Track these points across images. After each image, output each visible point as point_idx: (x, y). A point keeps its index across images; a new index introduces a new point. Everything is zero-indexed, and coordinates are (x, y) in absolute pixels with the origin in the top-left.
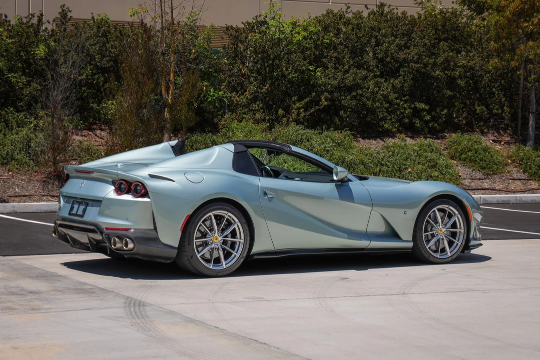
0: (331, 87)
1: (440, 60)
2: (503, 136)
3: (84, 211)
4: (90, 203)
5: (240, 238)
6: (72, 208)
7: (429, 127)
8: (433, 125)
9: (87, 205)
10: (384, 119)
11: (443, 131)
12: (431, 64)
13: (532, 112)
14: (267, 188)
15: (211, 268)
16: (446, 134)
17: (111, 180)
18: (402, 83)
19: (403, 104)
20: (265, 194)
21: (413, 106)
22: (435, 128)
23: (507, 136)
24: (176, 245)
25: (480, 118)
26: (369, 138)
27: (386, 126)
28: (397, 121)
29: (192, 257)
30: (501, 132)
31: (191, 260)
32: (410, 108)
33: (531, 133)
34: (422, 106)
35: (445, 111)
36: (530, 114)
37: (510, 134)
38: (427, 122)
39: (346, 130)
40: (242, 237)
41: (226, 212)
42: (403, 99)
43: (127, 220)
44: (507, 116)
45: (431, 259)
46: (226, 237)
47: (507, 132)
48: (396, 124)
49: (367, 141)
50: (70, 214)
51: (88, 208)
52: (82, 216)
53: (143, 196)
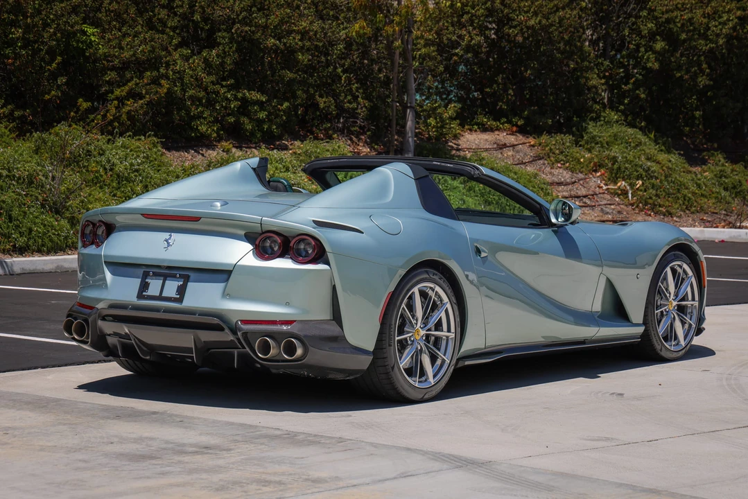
0: (119, 62)
1: (274, 20)
2: (358, 145)
3: (182, 291)
4: (192, 275)
5: (449, 331)
6: (144, 286)
7: (261, 130)
8: (270, 127)
9: (186, 279)
10: (199, 116)
11: (280, 138)
12: (262, 27)
13: (411, 107)
14: (477, 241)
15: (417, 385)
16: (286, 143)
17: (243, 233)
18: (223, 58)
19: (225, 93)
20: (478, 251)
21: (240, 95)
22: (272, 132)
23: (364, 146)
24: (371, 348)
25: (326, 117)
26: (177, 149)
27: (203, 128)
28: (216, 121)
29: (393, 368)
30: (354, 139)
31: (391, 373)
32: (236, 99)
33: (410, 139)
34: (255, 96)
35: (286, 104)
36: (408, 110)
37: (366, 142)
38: (260, 122)
39: (149, 136)
40: (453, 329)
41: (432, 285)
42: (224, 83)
43: (287, 304)
44: (362, 112)
45: (664, 354)
46: (429, 330)
47: (361, 139)
48: (214, 126)
49: (177, 154)
50: (140, 296)
51: (190, 284)
52: (180, 300)
53: (314, 261)
